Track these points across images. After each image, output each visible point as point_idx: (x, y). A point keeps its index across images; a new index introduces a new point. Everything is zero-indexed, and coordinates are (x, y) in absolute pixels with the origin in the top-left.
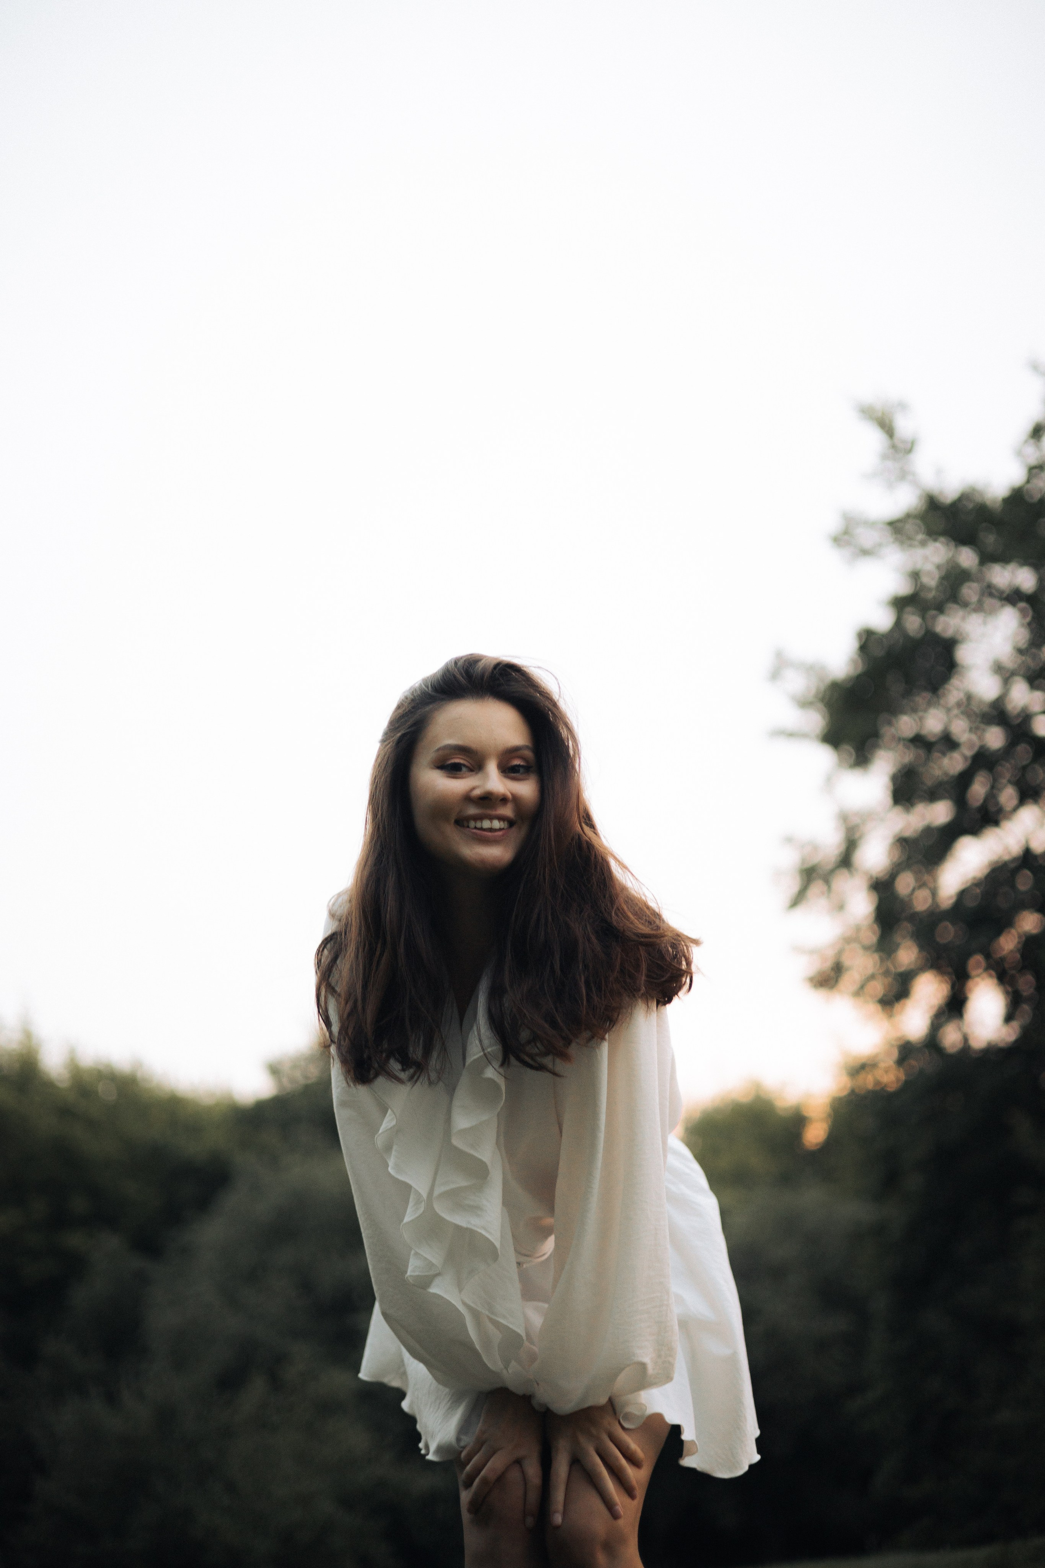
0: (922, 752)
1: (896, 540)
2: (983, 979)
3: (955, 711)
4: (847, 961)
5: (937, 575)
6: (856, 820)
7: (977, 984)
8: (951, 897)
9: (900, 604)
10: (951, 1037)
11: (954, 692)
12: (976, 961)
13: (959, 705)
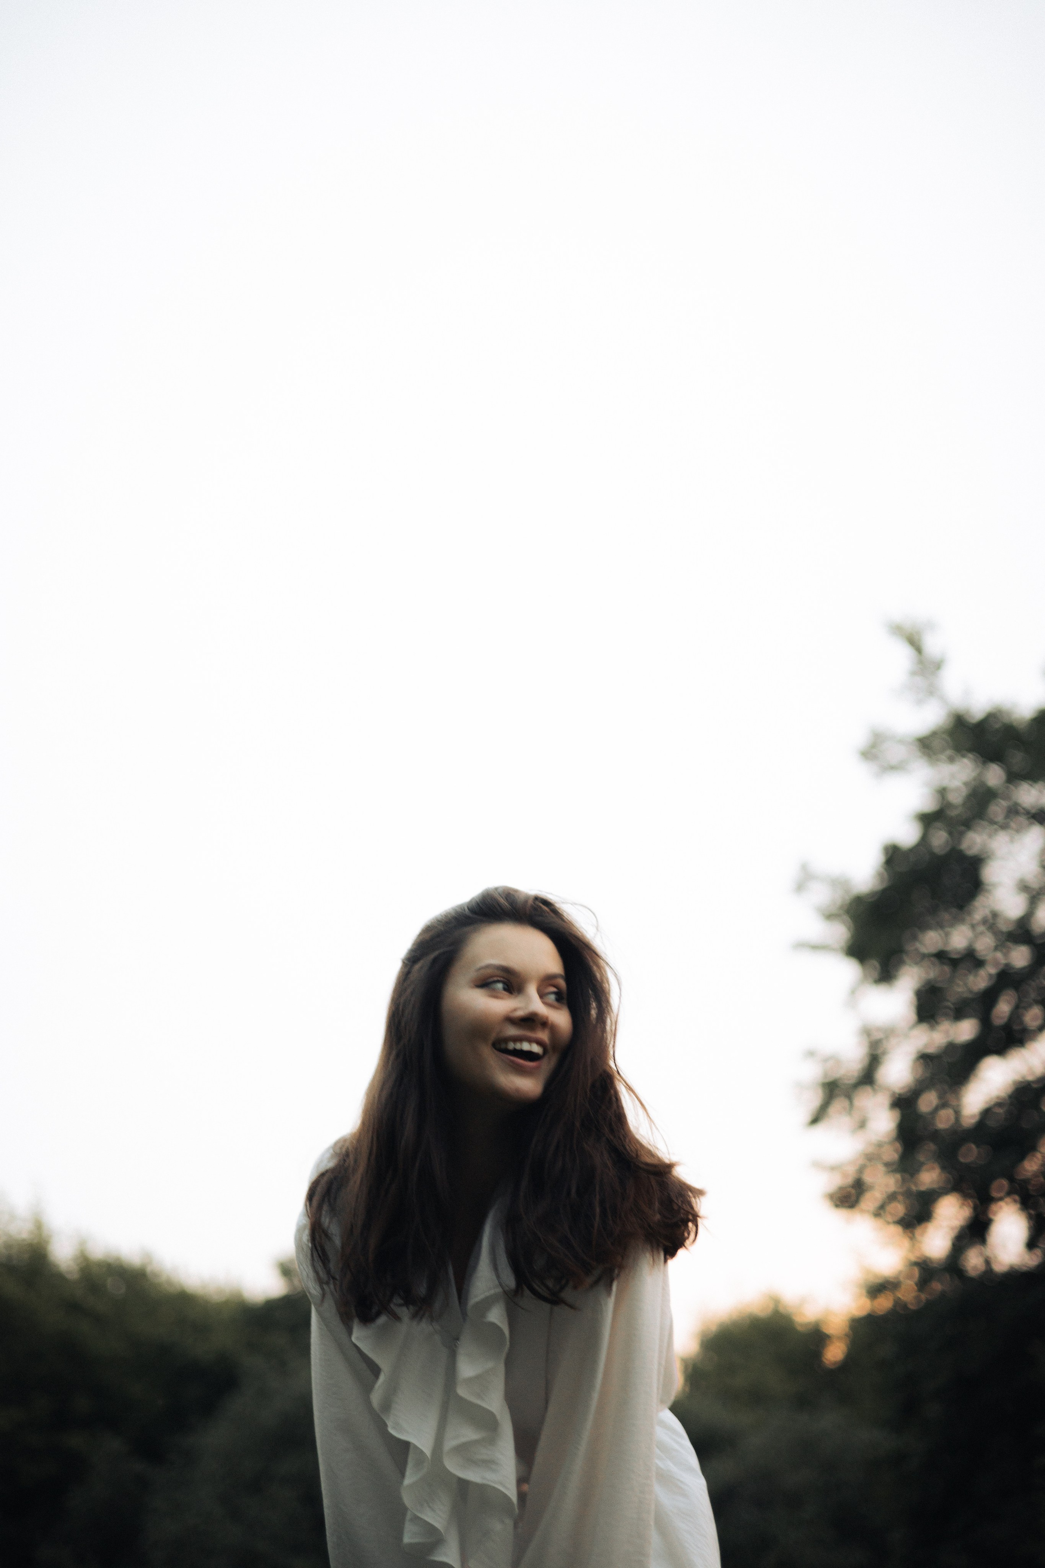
0: (947, 969)
1: (924, 753)
2: (1007, 1203)
3: (981, 928)
4: (868, 1178)
5: (964, 792)
6: (878, 1035)
7: (1001, 1208)
8: (972, 1116)
9: (927, 820)
10: (973, 1261)
11: (980, 908)
12: (1000, 1185)
13: (985, 921)
